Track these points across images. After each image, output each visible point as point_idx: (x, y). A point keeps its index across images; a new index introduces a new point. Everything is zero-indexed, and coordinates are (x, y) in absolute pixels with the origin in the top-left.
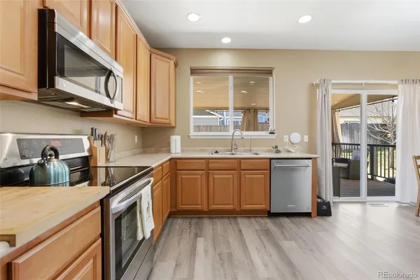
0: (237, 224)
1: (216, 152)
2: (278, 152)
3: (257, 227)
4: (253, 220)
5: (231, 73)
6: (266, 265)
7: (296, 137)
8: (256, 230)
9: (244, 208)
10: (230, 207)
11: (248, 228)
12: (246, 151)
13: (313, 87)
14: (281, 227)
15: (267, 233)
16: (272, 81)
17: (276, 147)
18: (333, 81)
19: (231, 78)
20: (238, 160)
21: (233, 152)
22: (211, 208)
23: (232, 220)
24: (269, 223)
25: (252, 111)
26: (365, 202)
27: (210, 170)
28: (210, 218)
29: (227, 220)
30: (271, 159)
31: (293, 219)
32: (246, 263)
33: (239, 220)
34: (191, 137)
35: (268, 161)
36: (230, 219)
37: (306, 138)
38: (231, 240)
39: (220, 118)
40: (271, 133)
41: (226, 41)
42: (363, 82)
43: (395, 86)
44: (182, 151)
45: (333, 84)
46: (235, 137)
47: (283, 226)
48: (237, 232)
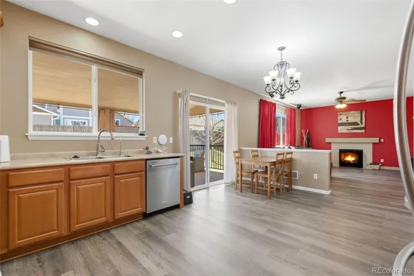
0: (112, 236)
1: (76, 157)
2: (149, 153)
3: (136, 232)
4: (129, 227)
5: (96, 63)
6: (159, 265)
7: (163, 139)
8: (137, 236)
9: (119, 217)
10: (103, 220)
11: (127, 237)
12: (115, 154)
13: (177, 96)
14: (159, 224)
15: (148, 234)
16: (142, 82)
17: (147, 148)
18: (191, 94)
19: (94, 68)
20: (112, 164)
21: (100, 156)
22: (73, 229)
23: (105, 235)
24: (146, 224)
25: (107, 111)
26: (208, 188)
27: (73, 180)
28: (72, 242)
29: (98, 237)
30: (146, 160)
31: (166, 214)
32: (138, 272)
33: (114, 232)
34: (30, 138)
35: (144, 162)
36: (102, 235)
37: (171, 140)
38: (111, 257)
39: (54, 117)
40: (141, 135)
41: (92, 22)
42: (207, 98)
43: (223, 105)
44: (13, 158)
45: (191, 96)
46: (101, 139)
47: (161, 223)
48: (115, 246)
